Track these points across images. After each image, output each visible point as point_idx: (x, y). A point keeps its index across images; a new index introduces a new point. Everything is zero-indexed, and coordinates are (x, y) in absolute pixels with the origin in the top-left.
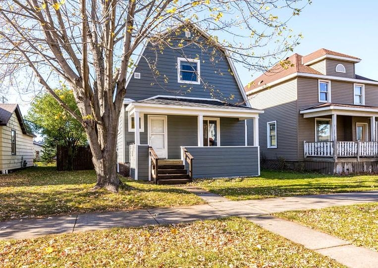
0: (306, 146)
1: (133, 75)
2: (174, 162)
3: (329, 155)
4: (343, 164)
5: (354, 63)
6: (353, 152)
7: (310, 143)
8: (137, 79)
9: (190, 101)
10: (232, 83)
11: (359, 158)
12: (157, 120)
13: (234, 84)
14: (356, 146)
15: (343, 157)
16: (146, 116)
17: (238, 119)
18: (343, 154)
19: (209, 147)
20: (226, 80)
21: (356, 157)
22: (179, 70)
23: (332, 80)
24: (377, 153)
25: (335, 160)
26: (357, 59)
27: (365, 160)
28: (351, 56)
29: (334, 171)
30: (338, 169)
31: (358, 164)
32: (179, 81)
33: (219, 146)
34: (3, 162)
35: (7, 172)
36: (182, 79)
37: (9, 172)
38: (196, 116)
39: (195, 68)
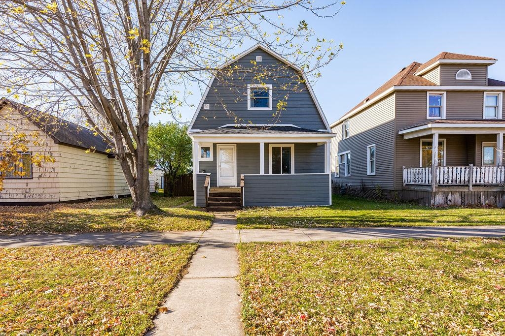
0: (405, 172)
1: (202, 107)
2: (233, 190)
3: (427, 183)
4: (446, 194)
5: (486, 65)
6: (463, 179)
7: (409, 169)
8: (206, 110)
9: (259, 128)
10: (310, 106)
11: (471, 186)
12: (227, 149)
14: (467, 172)
15: (446, 186)
16: (215, 145)
17: (317, 144)
18: (446, 181)
20: (303, 103)
21: (467, 186)
22: (249, 97)
23: (448, 91)
24: (503, 180)
25: (432, 189)
26: (491, 59)
27: (481, 189)
28: (483, 56)
29: (432, 202)
30: (439, 199)
31: (471, 194)
32: (249, 108)
33: (293, 173)
34: (115, 189)
35: (117, 197)
36: (251, 106)
37: (120, 197)
38: (259, 143)
39: (267, 94)
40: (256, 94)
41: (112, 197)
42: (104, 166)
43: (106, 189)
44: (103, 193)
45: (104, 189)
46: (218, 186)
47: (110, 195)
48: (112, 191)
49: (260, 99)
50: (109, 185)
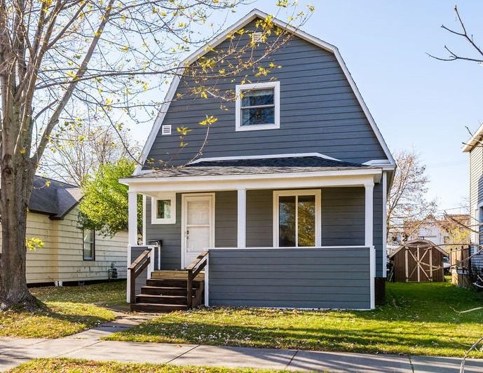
1: (160, 131)
8: (165, 136)
12: (198, 202)
13: (359, 115)
16: (179, 196)
19: (297, 247)
20: (340, 110)
22: (239, 108)
32: (239, 128)
34: (60, 270)
35: (61, 284)
36: (243, 124)
37: (64, 284)
38: (237, 191)
39: (270, 99)
40: (253, 100)
41: (52, 284)
42: (42, 232)
43: (45, 270)
44: (38, 276)
45: (40, 270)
46: (182, 268)
47: (51, 281)
48: (54, 275)
49: (259, 109)
50: (49, 264)
